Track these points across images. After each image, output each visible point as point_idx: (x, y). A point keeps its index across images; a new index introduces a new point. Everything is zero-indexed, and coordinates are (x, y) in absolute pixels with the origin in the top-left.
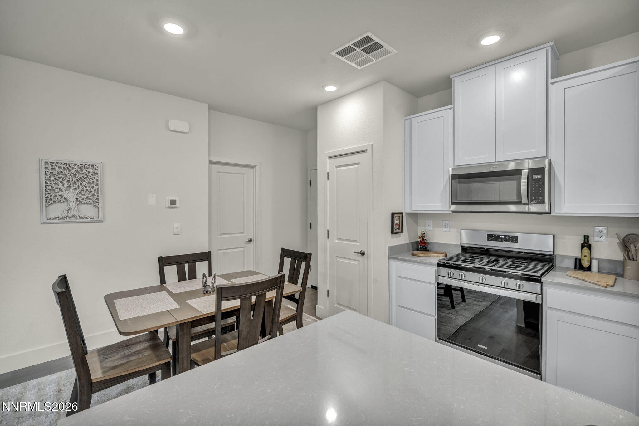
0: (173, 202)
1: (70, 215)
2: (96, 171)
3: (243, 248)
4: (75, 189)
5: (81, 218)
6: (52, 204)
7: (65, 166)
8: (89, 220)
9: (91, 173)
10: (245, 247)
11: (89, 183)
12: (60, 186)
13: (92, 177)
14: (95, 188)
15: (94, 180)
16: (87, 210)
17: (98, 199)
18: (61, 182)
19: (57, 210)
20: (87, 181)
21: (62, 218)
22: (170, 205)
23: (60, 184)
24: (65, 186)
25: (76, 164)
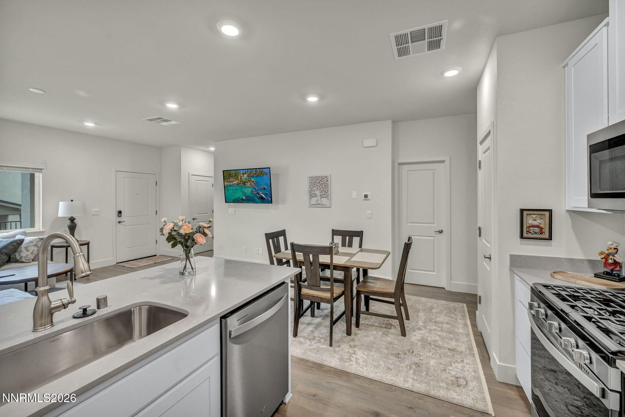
0: (366, 196)
1: (318, 203)
2: (328, 180)
3: (434, 238)
4: (320, 190)
5: (322, 205)
6: (312, 198)
7: (316, 178)
8: (325, 206)
9: (326, 181)
10: (435, 237)
11: (325, 186)
12: (314, 189)
13: (326, 183)
14: (327, 189)
15: (327, 184)
16: (325, 201)
17: (328, 195)
18: (315, 186)
19: (314, 201)
20: (324, 185)
21: (315, 205)
22: (364, 198)
23: (314, 187)
24: (316, 188)
25: (320, 177)
